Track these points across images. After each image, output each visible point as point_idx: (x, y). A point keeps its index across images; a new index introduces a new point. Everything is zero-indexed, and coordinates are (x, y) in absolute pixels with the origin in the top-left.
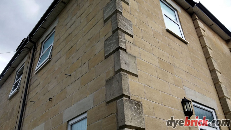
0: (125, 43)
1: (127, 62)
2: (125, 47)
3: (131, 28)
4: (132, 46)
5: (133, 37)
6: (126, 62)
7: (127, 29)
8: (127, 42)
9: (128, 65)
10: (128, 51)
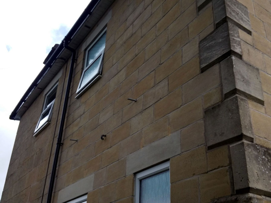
0: (239, 44)
1: (246, 77)
2: (241, 50)
3: (248, 19)
4: (251, 50)
5: (251, 35)
6: (243, 77)
7: (242, 19)
8: (242, 43)
9: (247, 82)
10: (245, 57)
